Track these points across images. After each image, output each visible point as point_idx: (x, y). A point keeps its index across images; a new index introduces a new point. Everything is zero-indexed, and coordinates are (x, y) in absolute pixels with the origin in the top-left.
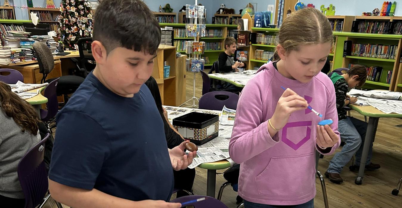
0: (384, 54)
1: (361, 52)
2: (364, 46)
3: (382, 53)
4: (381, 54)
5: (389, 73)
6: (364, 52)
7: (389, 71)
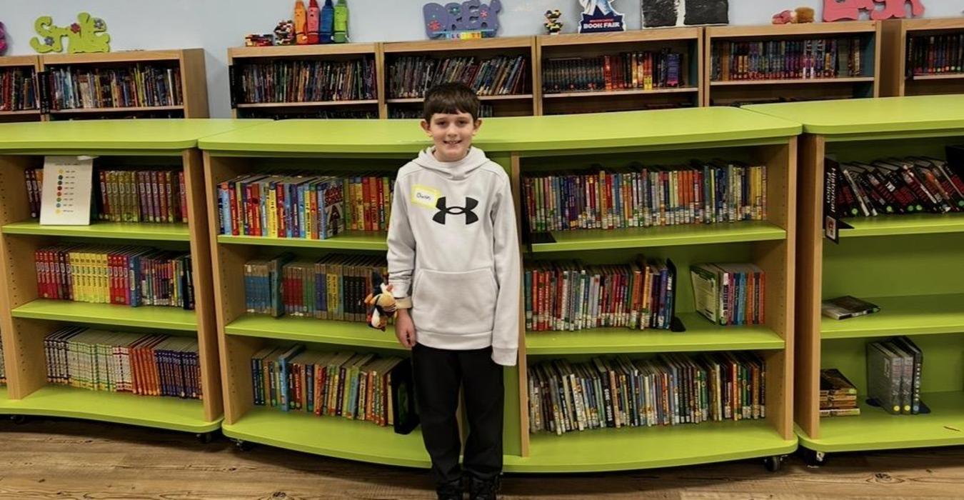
0: (683, 206)
1: (567, 213)
2: (578, 181)
3: (675, 200)
4: (668, 210)
5: (726, 282)
6: (582, 211)
7: (726, 275)
